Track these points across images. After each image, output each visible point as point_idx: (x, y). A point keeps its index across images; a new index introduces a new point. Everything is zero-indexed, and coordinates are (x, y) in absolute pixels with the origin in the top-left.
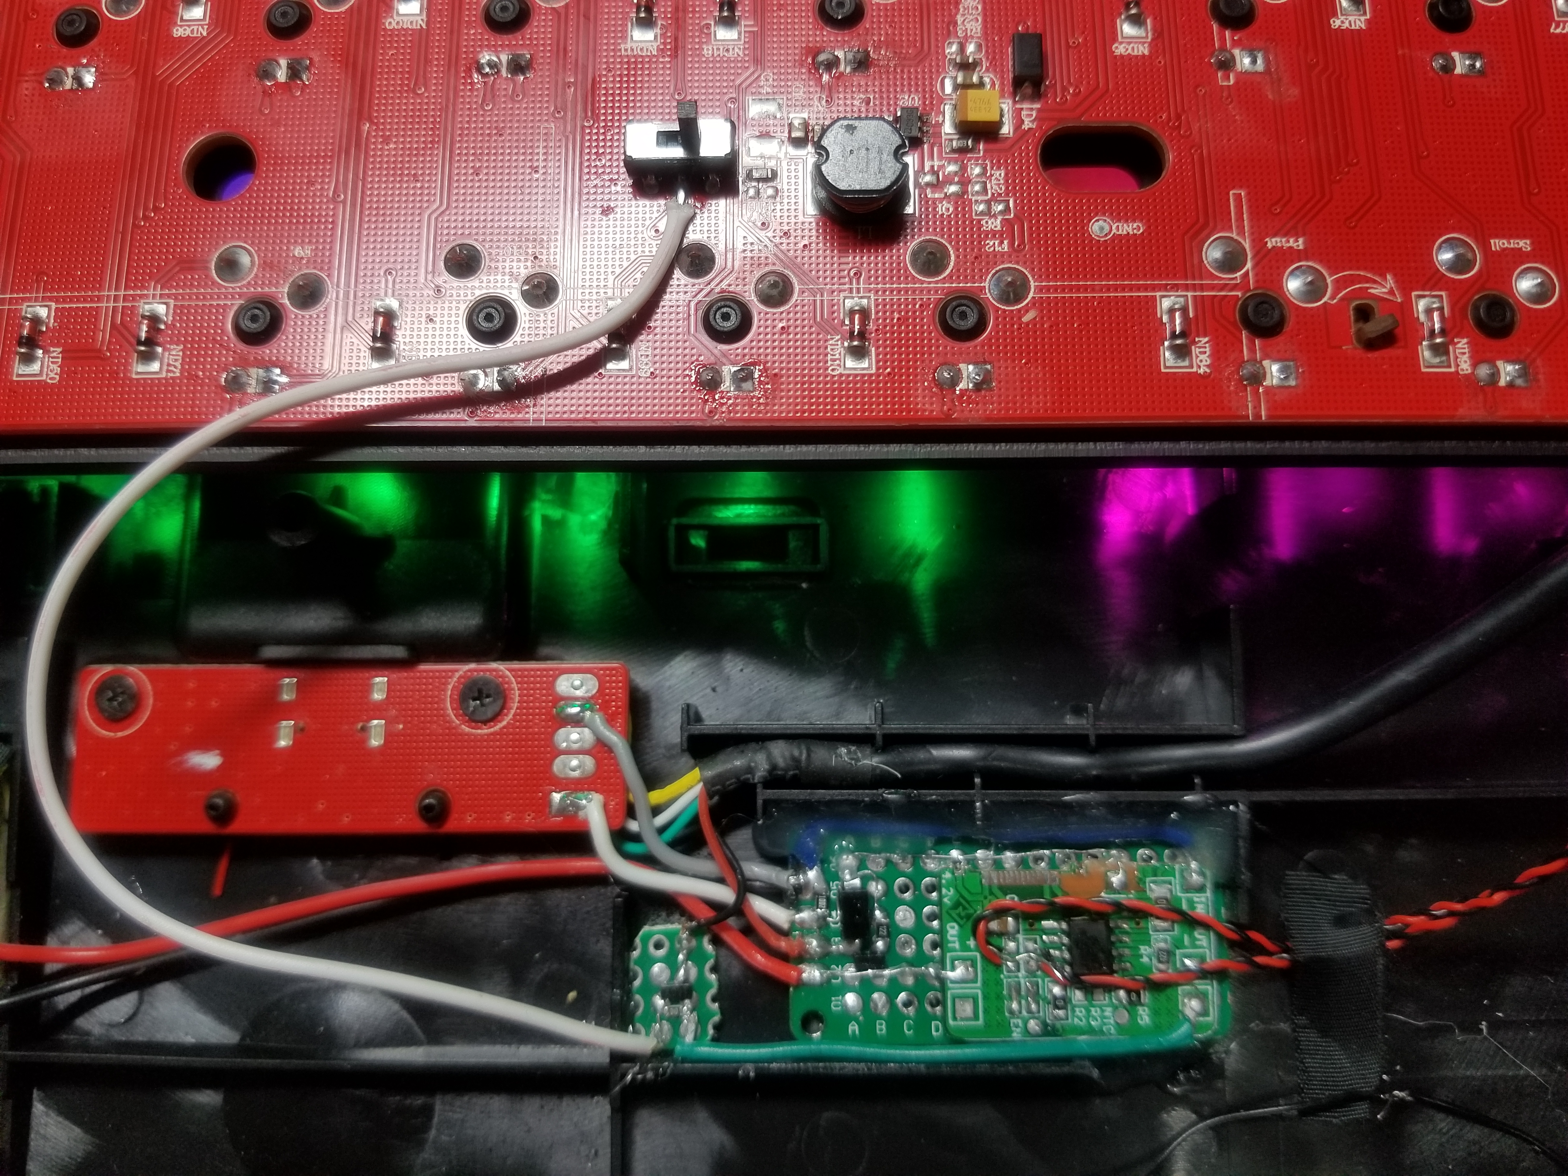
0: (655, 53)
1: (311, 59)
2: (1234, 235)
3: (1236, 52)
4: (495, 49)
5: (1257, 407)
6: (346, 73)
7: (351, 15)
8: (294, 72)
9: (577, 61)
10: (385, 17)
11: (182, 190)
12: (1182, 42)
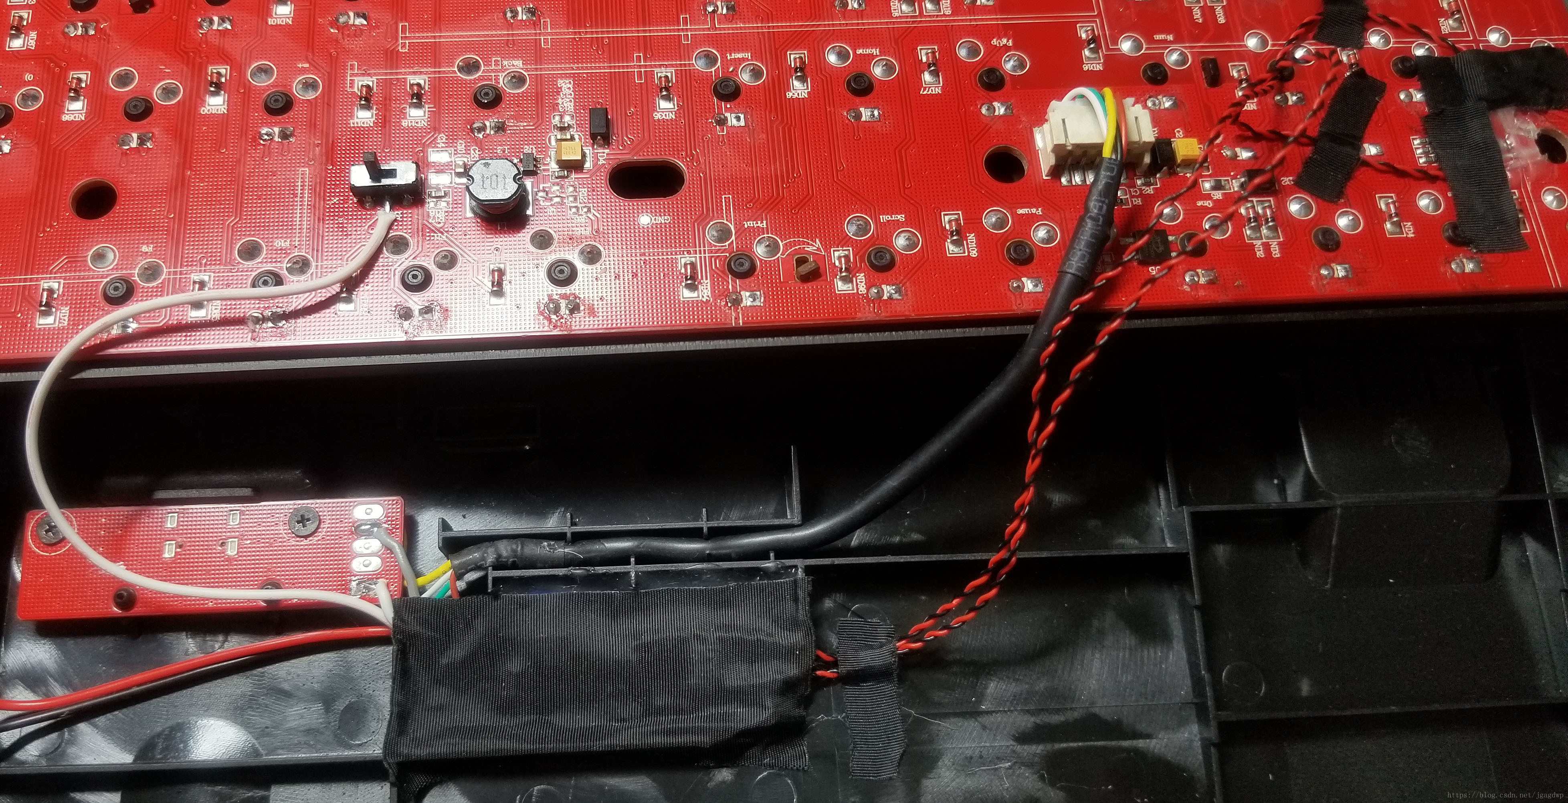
0: (372, 125)
1: (153, 133)
2: (725, 222)
3: (728, 115)
4: (270, 125)
5: (737, 318)
6: (175, 141)
7: (179, 107)
8: (142, 141)
9: (322, 131)
10: (201, 107)
11: (68, 213)
12: (695, 110)
